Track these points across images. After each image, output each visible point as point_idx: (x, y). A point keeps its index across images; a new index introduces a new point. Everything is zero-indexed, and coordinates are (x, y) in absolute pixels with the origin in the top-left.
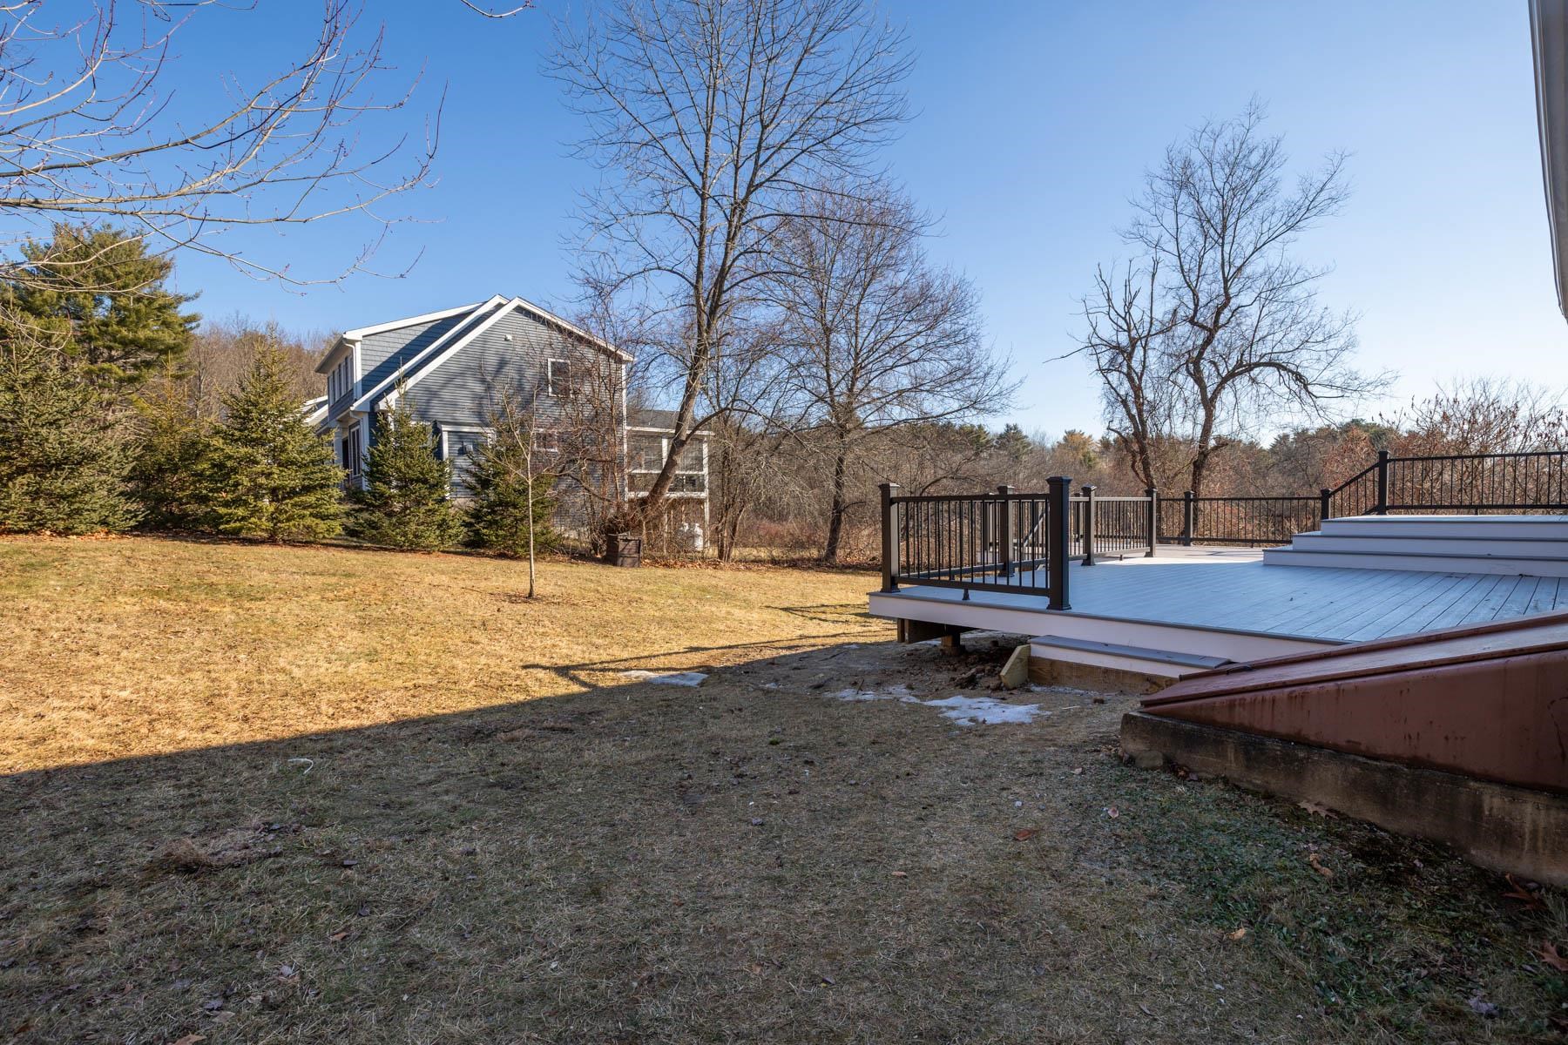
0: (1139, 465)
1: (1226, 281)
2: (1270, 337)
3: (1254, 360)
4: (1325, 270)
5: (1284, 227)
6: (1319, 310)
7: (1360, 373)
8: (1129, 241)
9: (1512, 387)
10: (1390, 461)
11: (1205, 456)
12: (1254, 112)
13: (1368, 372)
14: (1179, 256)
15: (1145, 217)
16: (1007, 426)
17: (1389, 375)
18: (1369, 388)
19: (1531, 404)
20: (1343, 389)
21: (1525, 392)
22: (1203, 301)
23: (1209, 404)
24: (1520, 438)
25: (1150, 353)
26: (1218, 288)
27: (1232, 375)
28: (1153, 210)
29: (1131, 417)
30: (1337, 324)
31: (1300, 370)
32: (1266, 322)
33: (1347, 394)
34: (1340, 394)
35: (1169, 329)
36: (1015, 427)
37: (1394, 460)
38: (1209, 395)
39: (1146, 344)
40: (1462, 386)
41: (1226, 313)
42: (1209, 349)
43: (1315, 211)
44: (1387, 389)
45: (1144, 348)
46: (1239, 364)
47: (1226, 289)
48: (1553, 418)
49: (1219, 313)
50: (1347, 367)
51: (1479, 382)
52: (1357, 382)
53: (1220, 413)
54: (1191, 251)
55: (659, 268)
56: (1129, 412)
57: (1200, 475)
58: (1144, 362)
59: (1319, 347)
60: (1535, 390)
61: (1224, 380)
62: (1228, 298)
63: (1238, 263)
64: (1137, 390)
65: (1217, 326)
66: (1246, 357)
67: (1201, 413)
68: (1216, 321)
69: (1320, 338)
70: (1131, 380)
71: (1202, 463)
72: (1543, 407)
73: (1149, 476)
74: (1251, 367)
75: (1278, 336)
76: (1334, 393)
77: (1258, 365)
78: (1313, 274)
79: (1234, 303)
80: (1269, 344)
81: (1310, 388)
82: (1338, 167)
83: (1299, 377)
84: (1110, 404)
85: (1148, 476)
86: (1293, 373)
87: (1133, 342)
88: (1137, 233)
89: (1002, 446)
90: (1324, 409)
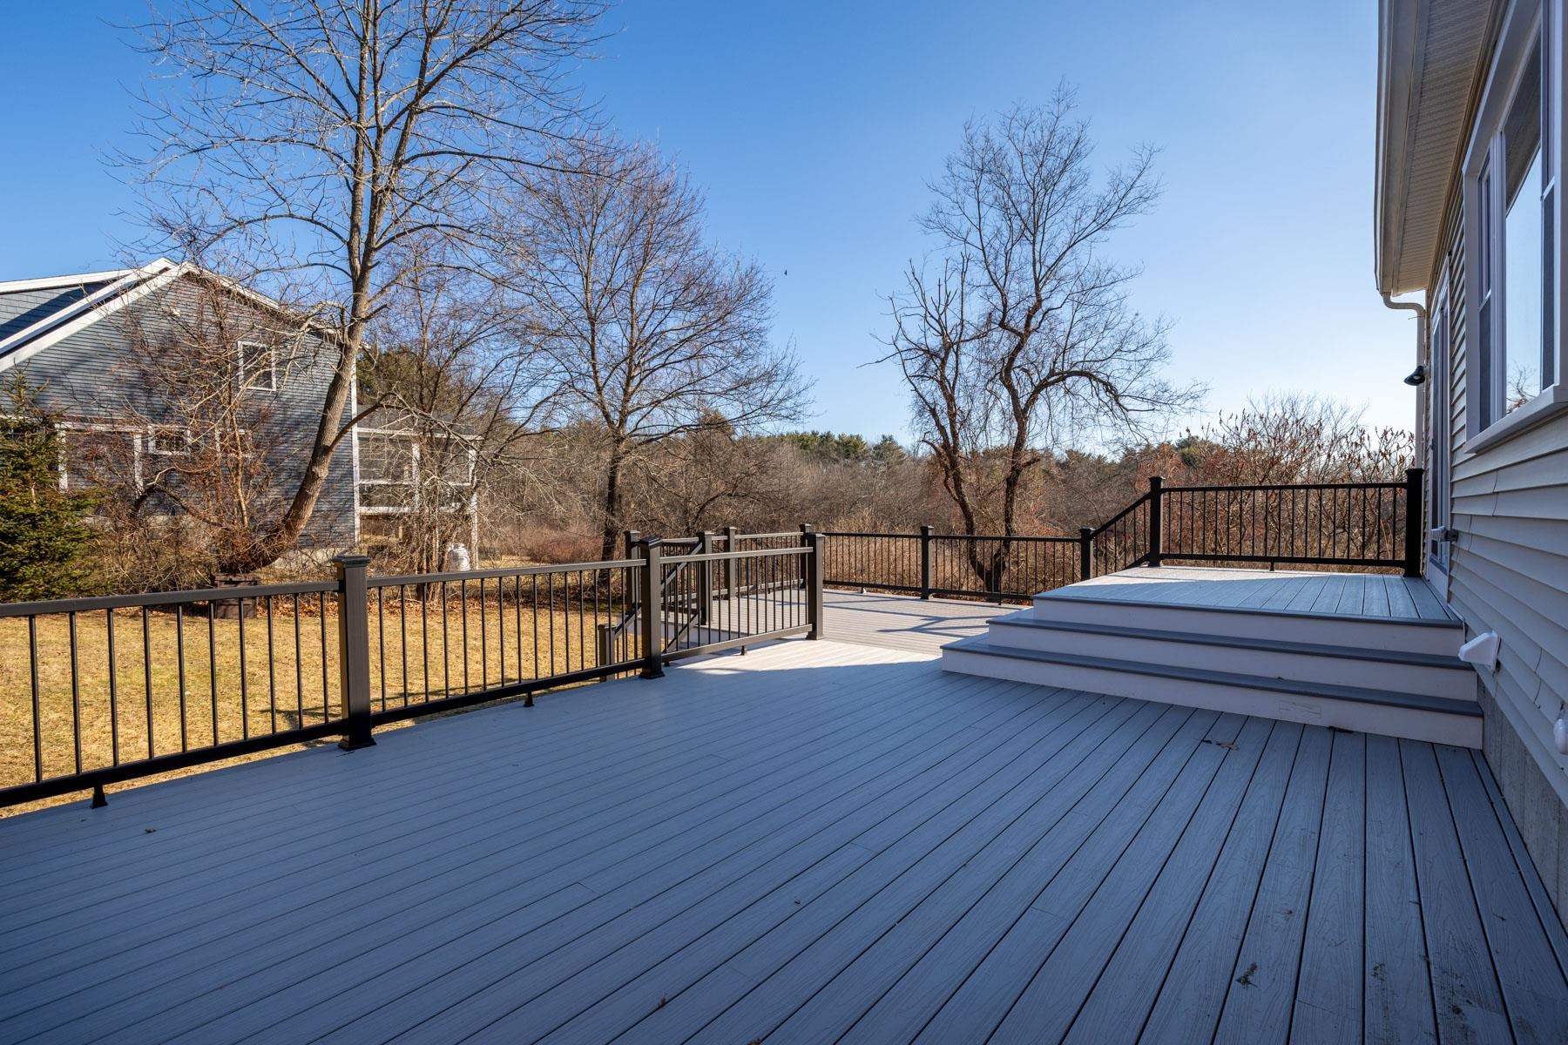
0: (951, 480)
1: (1037, 282)
2: (1082, 344)
3: (1066, 368)
4: (1134, 272)
5: (1094, 224)
6: (1130, 316)
7: (1170, 384)
8: (929, 231)
9: (1317, 407)
10: (1164, 491)
11: (1018, 472)
12: (1063, 99)
13: (1179, 384)
14: (983, 250)
15: (946, 203)
16: (884, 437)
17: (1198, 388)
18: (1179, 401)
19: (1333, 423)
20: (1153, 402)
21: (1328, 412)
22: (1011, 302)
23: (1021, 415)
24: (1324, 457)
25: (963, 358)
26: (1029, 286)
27: (1044, 385)
28: (954, 197)
29: (941, 429)
30: (1150, 332)
31: (1111, 380)
32: (1079, 327)
33: (1158, 408)
34: (1151, 407)
35: (985, 335)
36: (891, 438)
37: (1170, 490)
38: (1023, 406)
39: (957, 349)
40: (1273, 404)
41: (1038, 317)
42: (1020, 355)
43: (1125, 209)
44: (1197, 404)
45: (956, 353)
46: (1052, 373)
47: (1037, 290)
48: (1355, 438)
49: (1029, 318)
50: (1156, 377)
51: (1288, 400)
52: (1167, 395)
53: (1033, 426)
54: (996, 244)
55: (291, 216)
56: (938, 423)
57: (1012, 492)
58: (957, 368)
59: (1130, 356)
60: (1337, 409)
61: (1038, 390)
62: (1040, 301)
63: (1050, 261)
64: (950, 399)
65: (1028, 331)
66: (1059, 364)
67: (1015, 425)
68: (1028, 324)
69: (1133, 348)
70: (943, 388)
71: (1015, 479)
72: (1345, 427)
73: (961, 493)
74: (1063, 377)
75: (1090, 343)
76: (1145, 406)
77: (1071, 374)
78: (1122, 276)
79: (1045, 305)
80: (1081, 352)
81: (1122, 401)
82: (1147, 163)
83: (1109, 388)
84: (920, 413)
85: (959, 492)
86: (1104, 383)
87: (947, 347)
88: (936, 222)
89: (880, 456)
90: (1136, 423)
